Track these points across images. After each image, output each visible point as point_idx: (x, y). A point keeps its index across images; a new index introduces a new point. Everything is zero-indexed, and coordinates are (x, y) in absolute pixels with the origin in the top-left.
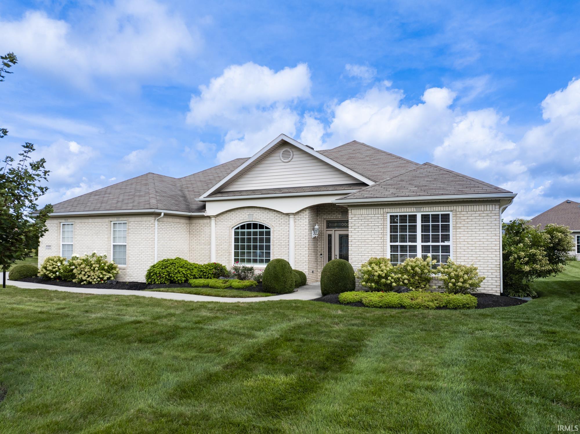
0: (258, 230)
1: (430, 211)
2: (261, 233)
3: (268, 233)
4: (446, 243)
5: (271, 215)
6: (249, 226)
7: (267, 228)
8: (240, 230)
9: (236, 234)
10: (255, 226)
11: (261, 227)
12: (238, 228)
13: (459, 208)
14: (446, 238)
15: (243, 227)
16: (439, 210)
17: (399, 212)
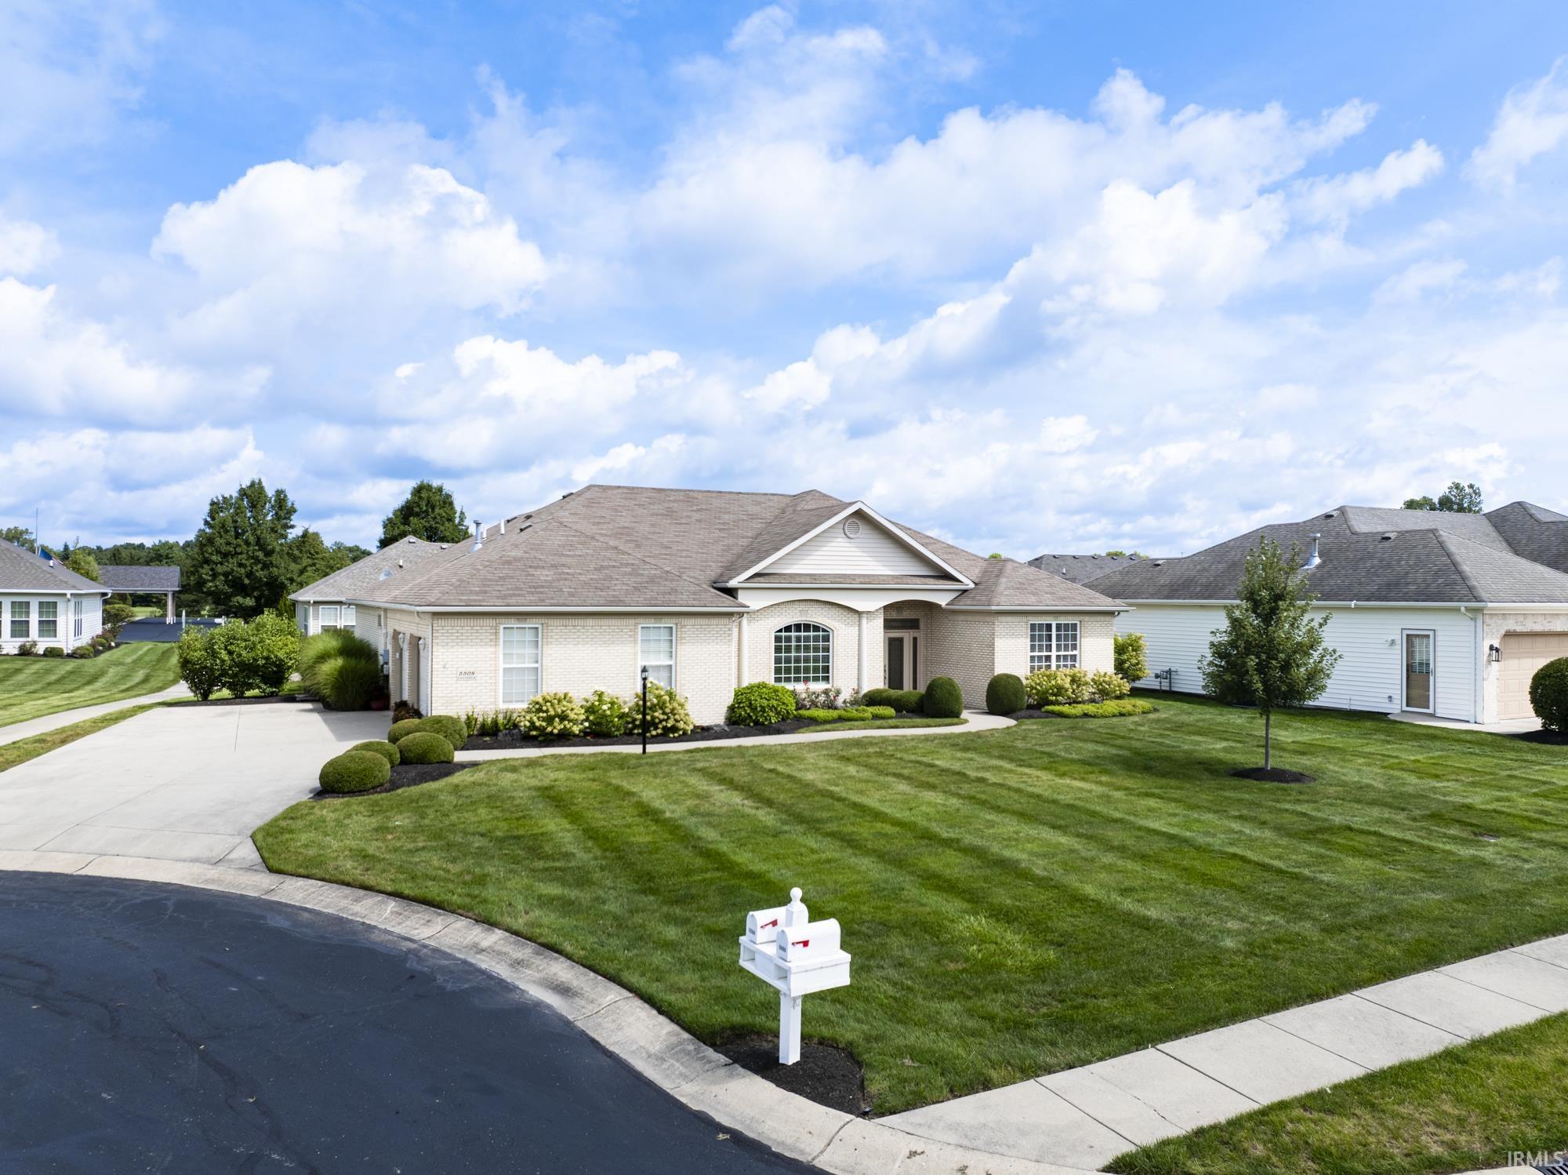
0: (812, 634)
1: (1063, 620)
2: (816, 639)
3: (826, 639)
4: (1074, 652)
5: (834, 611)
6: (798, 627)
7: (824, 630)
8: (783, 634)
9: (778, 639)
10: (807, 627)
11: (816, 628)
12: (780, 631)
13: (1087, 618)
14: (1074, 647)
15: (788, 629)
16: (1070, 620)
17: (1038, 620)
